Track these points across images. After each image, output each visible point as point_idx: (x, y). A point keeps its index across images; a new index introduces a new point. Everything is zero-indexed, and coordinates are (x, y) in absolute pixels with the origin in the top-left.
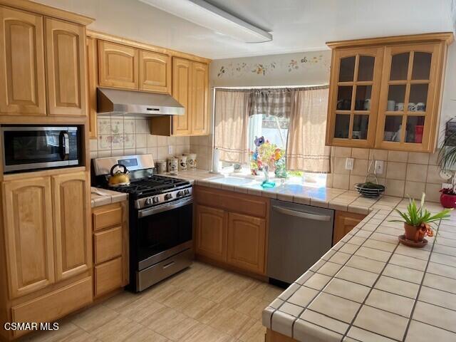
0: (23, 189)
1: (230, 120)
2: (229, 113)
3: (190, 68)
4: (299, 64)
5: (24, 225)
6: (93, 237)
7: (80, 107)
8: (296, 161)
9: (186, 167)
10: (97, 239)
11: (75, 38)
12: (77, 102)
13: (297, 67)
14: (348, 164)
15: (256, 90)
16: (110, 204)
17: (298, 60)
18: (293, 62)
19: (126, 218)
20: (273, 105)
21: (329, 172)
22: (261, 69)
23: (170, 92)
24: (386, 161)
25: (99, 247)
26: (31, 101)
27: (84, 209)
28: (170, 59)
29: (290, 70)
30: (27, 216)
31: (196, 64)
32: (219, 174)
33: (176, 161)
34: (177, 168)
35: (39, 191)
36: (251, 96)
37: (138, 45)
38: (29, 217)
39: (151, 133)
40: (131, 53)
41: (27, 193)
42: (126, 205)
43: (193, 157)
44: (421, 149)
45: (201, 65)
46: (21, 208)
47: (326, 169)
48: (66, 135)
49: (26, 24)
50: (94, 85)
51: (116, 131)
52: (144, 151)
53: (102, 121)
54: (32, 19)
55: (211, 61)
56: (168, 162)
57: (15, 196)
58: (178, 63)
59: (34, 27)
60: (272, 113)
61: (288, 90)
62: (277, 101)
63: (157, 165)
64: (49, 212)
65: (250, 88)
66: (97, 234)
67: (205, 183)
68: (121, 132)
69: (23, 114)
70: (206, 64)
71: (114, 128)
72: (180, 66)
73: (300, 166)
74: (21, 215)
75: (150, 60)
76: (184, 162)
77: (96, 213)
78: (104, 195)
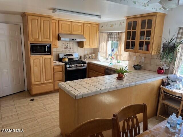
0: (35, 59)
1: (104, 43)
2: (103, 40)
3: (91, 27)
4: (122, 24)
5: (35, 67)
6: (54, 74)
7: (50, 39)
8: (120, 57)
9: (91, 58)
10: (55, 74)
11: (48, 22)
12: (49, 38)
13: (122, 25)
14: (134, 58)
15: (110, 33)
16: (59, 66)
17: (122, 22)
18: (121, 23)
19: (64, 70)
20: (115, 38)
21: (129, 61)
22: (112, 26)
23: (83, 34)
24: (145, 57)
25: (55, 76)
26: (37, 38)
27: (51, 66)
28: (83, 24)
29: (120, 26)
30: (36, 65)
31: (93, 25)
32: (99, 60)
33: (87, 56)
34: (87, 58)
35: (39, 60)
36: (109, 35)
37: (72, 21)
38: (36, 66)
39: (79, 47)
40: (69, 23)
41: (36, 60)
42: (64, 66)
43: (93, 55)
44: (148, 53)
45: (95, 25)
46: (34, 63)
47: (128, 60)
48: (46, 47)
49: (35, 19)
50: (57, 33)
51: (67, 46)
52: (76, 52)
53: (62, 43)
54: (37, 18)
55: (99, 23)
56: (85, 56)
57: (33, 61)
58: (86, 25)
59: (37, 20)
60: (114, 41)
61: (118, 32)
62: (116, 36)
63: (81, 57)
64: (41, 65)
65: (108, 32)
66: (55, 73)
67: (92, 63)
68: (68, 46)
69: (35, 41)
70: (97, 24)
71: (66, 45)
72: (86, 26)
73: (121, 59)
74: (34, 65)
75: (75, 25)
76: (90, 56)
77: (55, 67)
78: (58, 63)
